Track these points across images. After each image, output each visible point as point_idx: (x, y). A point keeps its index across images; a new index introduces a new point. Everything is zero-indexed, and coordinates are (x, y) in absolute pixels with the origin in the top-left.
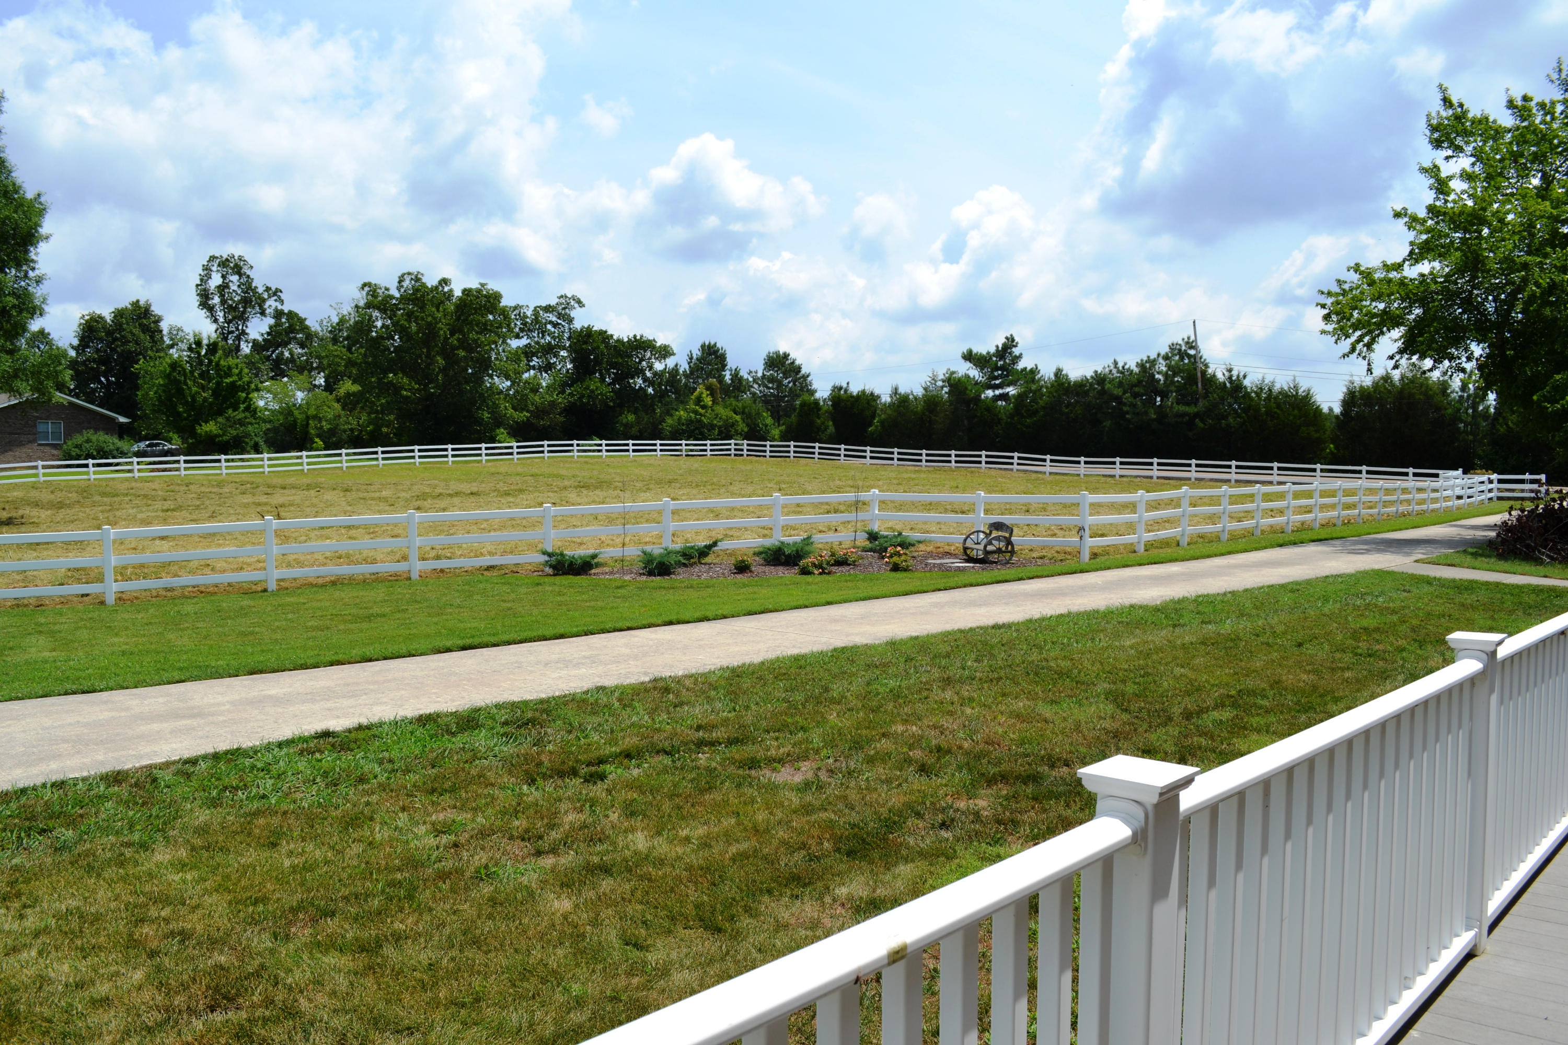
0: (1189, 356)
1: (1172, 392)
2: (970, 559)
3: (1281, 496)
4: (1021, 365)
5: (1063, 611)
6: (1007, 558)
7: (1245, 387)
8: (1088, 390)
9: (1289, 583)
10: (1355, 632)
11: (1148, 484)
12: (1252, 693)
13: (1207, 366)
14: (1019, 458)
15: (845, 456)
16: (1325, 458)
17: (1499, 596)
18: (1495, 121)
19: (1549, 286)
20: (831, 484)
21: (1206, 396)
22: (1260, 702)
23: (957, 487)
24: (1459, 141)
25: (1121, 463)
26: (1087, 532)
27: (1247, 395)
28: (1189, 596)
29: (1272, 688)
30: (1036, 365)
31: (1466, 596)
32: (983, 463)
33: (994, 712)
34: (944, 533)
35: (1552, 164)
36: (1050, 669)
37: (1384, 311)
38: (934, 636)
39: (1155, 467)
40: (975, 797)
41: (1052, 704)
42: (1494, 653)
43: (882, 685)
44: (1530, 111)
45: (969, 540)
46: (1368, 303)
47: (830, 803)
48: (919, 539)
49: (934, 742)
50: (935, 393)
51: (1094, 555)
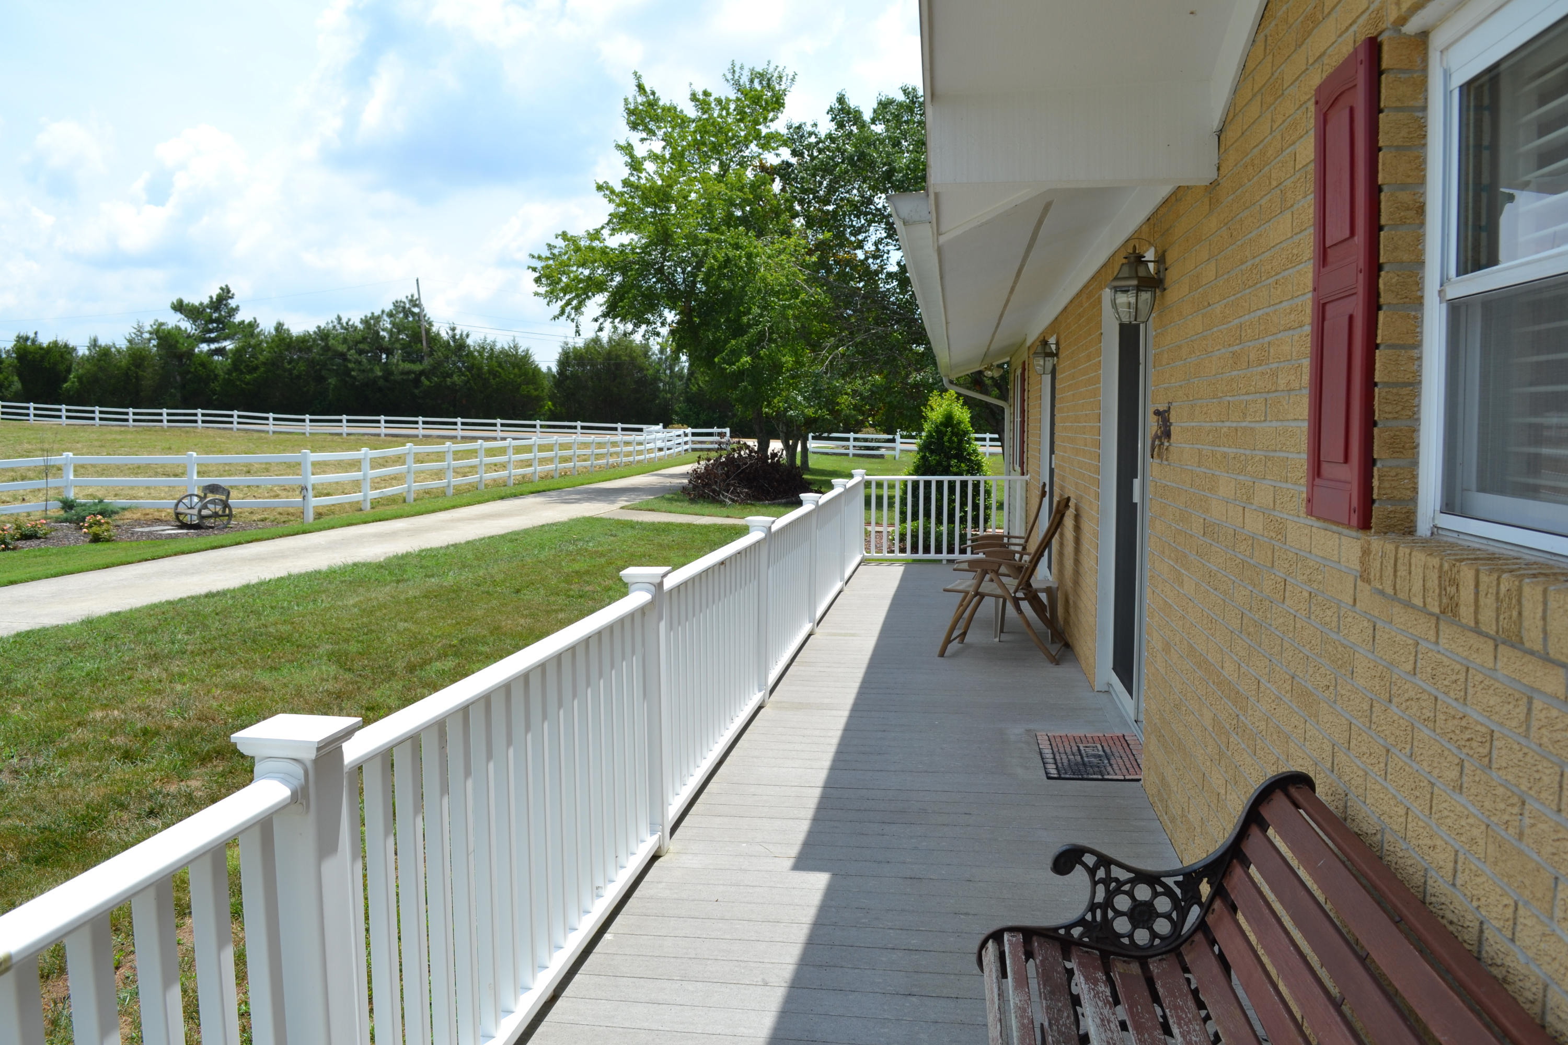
0: (413, 314)
1: (397, 349)
2: (183, 526)
3: (503, 451)
4: (238, 318)
5: (283, 573)
6: (225, 522)
7: (468, 346)
8: (311, 346)
9: (508, 533)
10: (568, 575)
11: (375, 442)
12: (475, 641)
13: (431, 324)
14: (239, 417)
15: (35, 415)
16: (544, 415)
17: (690, 535)
18: (682, 111)
19: (725, 261)
20: (18, 448)
21: (431, 354)
22: (482, 648)
23: (170, 448)
24: (652, 125)
25: (348, 421)
26: (310, 493)
27: (470, 354)
28: (412, 551)
29: (492, 633)
30: (255, 319)
31: (663, 537)
32: (200, 422)
33: (208, 685)
34: (154, 498)
35: (727, 154)
36: (269, 635)
37: (589, 278)
38: (139, 610)
39: (383, 424)
40: (188, 778)
41: (271, 671)
42: (661, 584)
43: (77, 669)
44: (709, 105)
45: (181, 504)
46: (575, 268)
47: (14, 808)
48: (123, 506)
49: (139, 725)
50: (141, 346)
51: (319, 515)
